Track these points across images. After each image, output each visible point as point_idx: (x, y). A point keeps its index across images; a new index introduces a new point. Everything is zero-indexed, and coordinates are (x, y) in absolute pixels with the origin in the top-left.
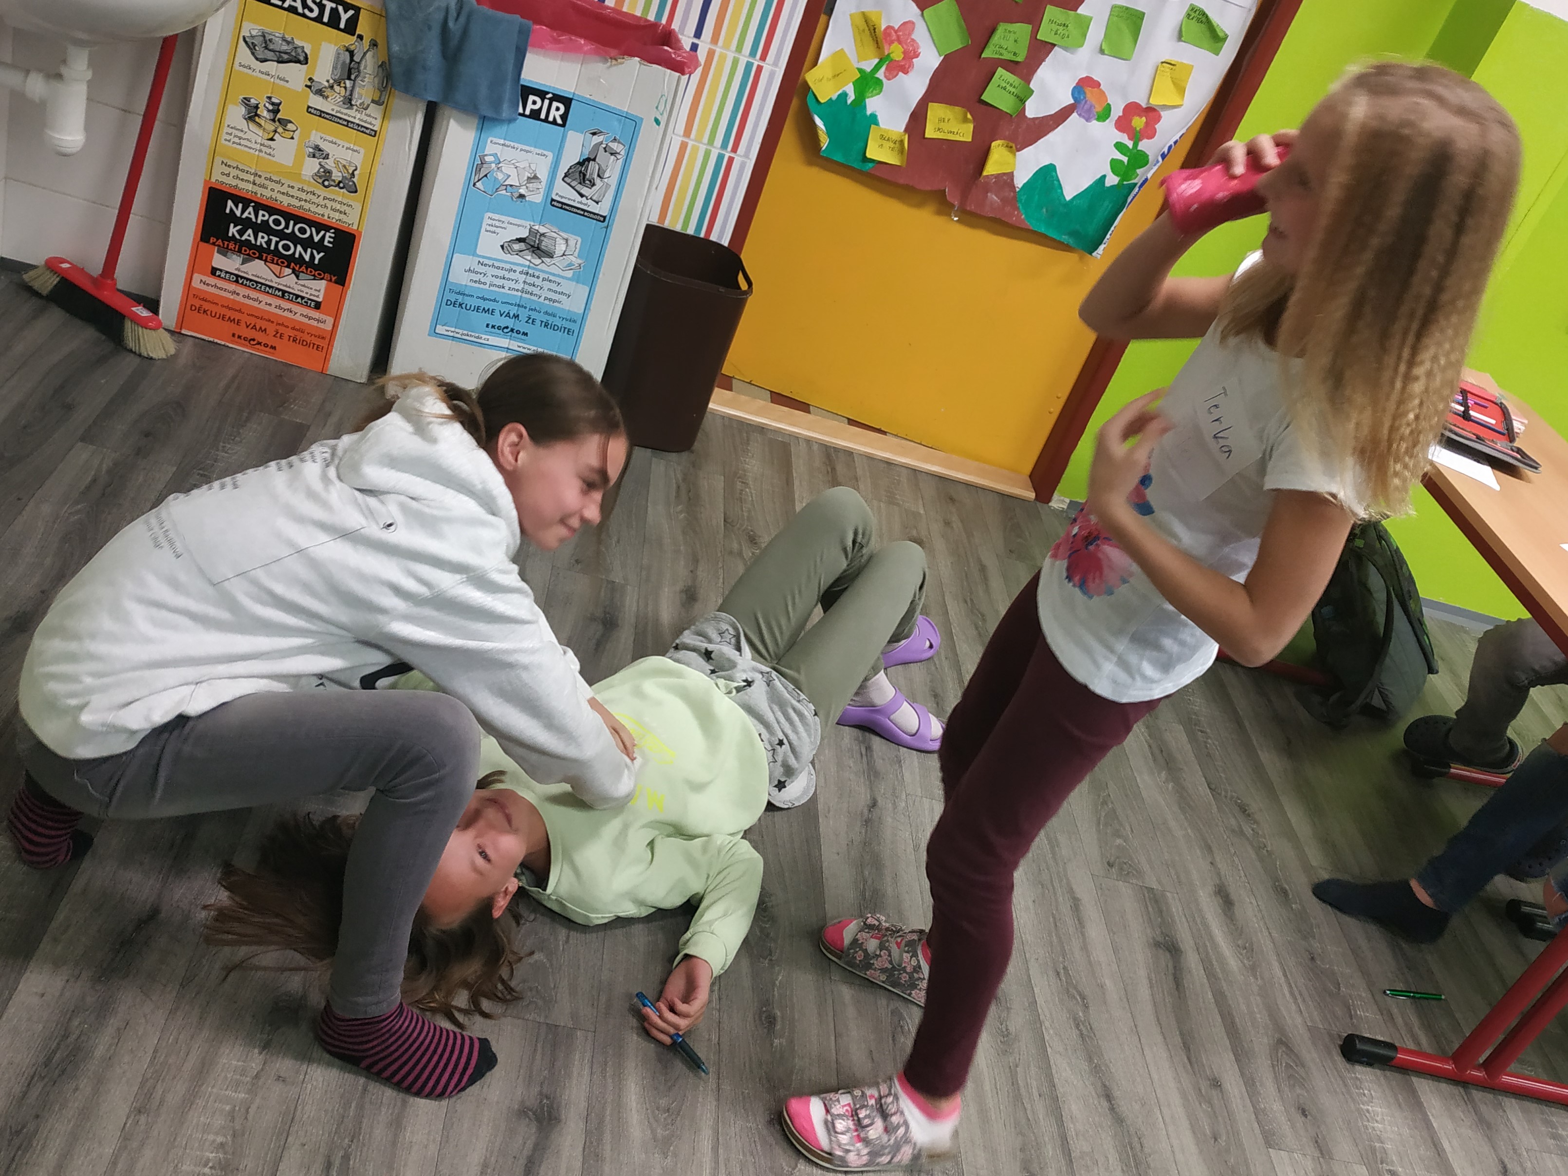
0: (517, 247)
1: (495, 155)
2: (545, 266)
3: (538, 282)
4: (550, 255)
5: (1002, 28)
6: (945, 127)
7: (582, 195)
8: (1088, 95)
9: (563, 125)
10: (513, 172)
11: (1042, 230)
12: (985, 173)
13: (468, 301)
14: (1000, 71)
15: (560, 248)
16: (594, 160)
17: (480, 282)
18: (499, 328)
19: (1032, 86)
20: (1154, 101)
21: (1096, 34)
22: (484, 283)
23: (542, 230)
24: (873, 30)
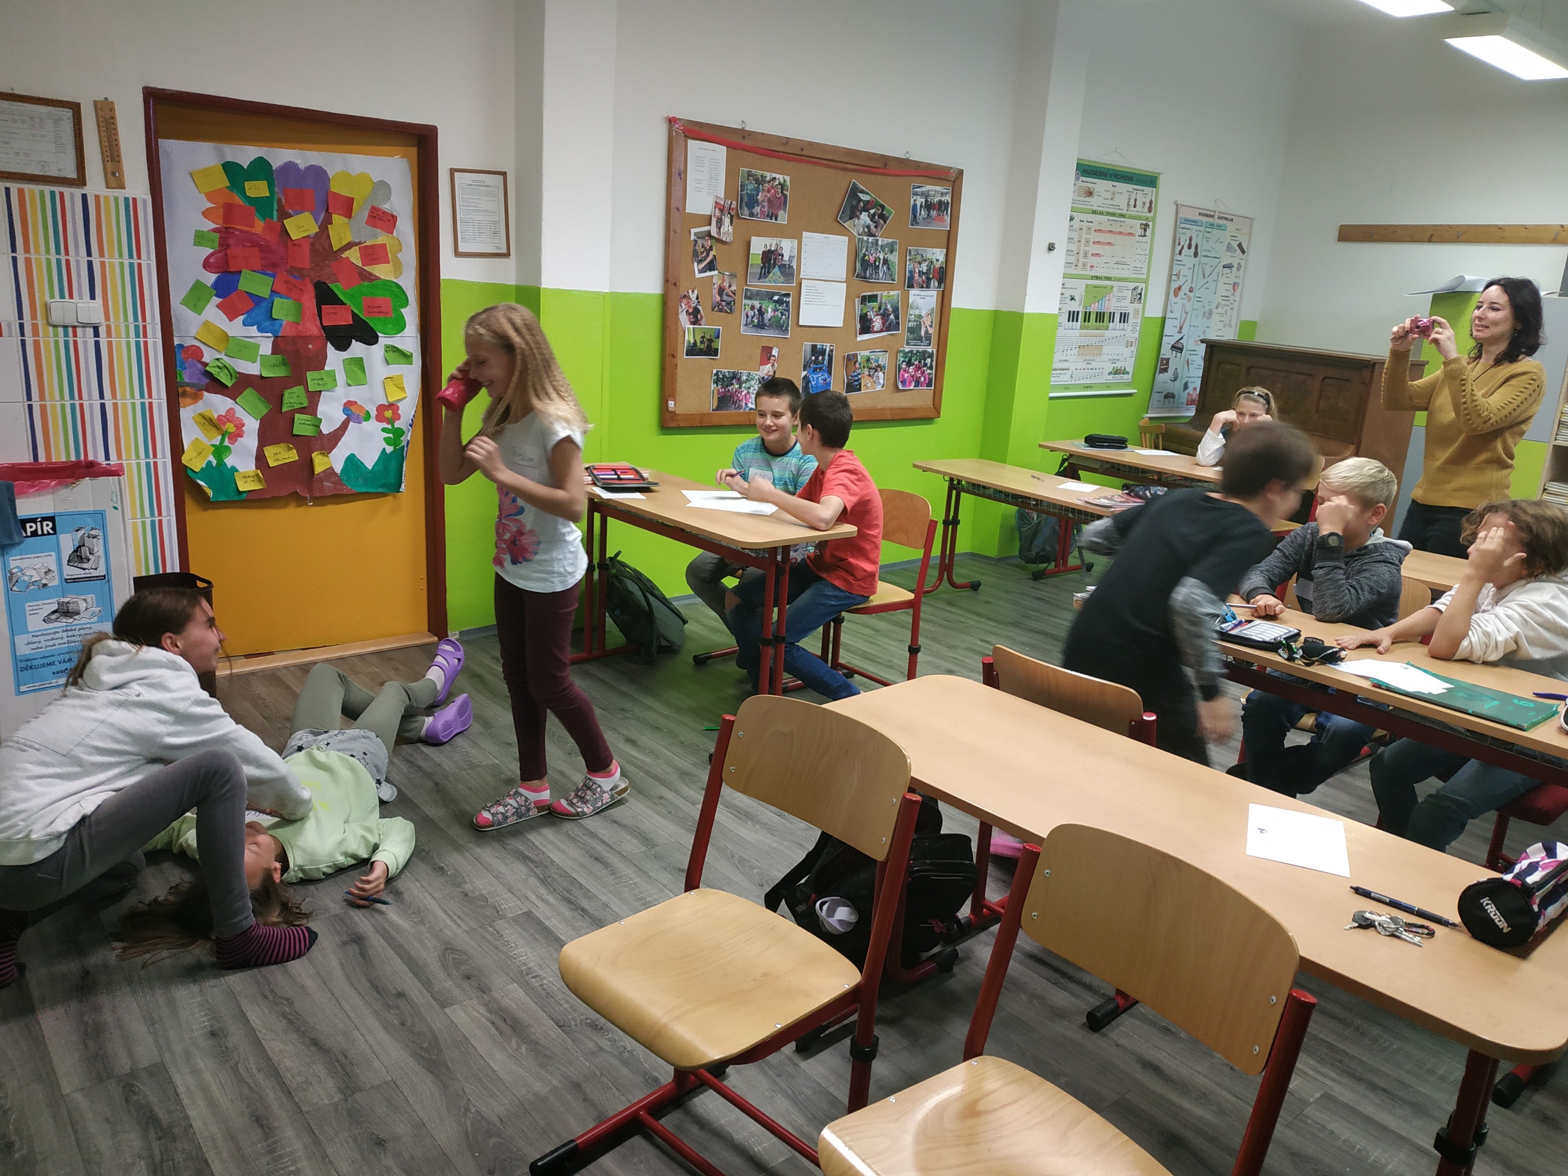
0: (53, 617)
1: (18, 567)
2: (77, 621)
3: (76, 633)
4: (78, 613)
5: (287, 394)
6: (280, 457)
7: (84, 569)
8: (353, 410)
9: (55, 533)
10: (34, 573)
11: (364, 490)
12: (316, 473)
13: (35, 663)
14: (296, 415)
15: (82, 606)
16: (83, 545)
17: (38, 648)
18: (62, 672)
19: (319, 416)
20: (391, 399)
21: (341, 377)
22: (41, 648)
23: (66, 600)
24: (210, 421)
